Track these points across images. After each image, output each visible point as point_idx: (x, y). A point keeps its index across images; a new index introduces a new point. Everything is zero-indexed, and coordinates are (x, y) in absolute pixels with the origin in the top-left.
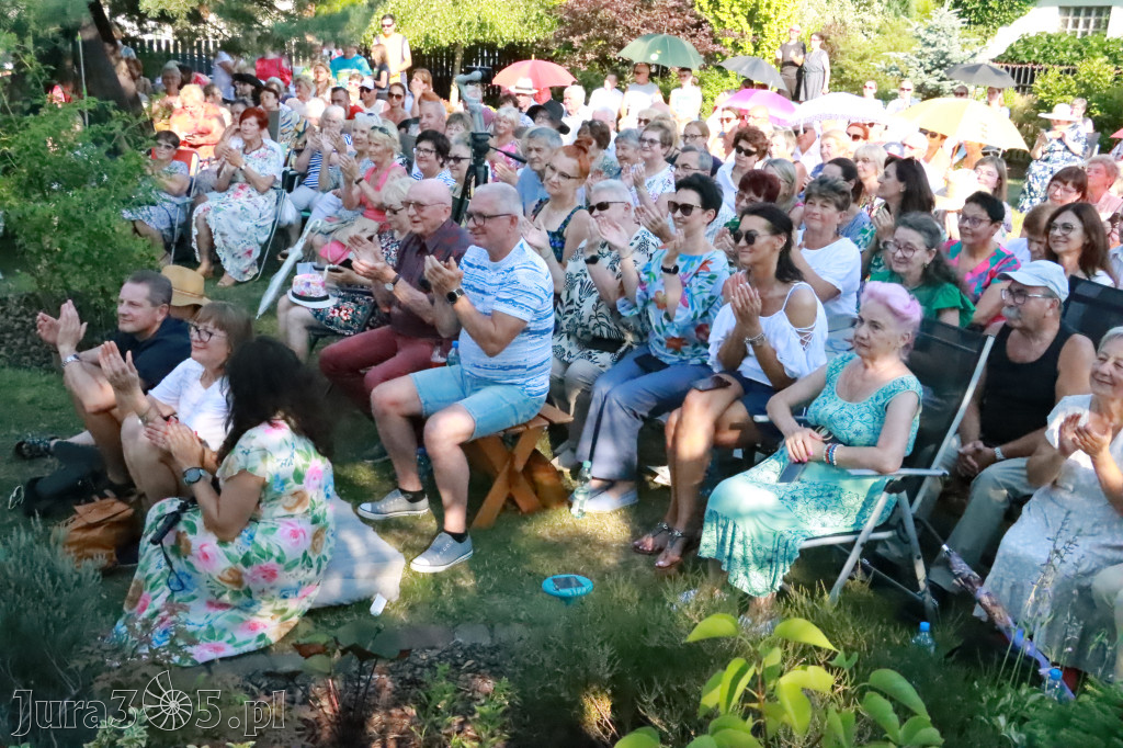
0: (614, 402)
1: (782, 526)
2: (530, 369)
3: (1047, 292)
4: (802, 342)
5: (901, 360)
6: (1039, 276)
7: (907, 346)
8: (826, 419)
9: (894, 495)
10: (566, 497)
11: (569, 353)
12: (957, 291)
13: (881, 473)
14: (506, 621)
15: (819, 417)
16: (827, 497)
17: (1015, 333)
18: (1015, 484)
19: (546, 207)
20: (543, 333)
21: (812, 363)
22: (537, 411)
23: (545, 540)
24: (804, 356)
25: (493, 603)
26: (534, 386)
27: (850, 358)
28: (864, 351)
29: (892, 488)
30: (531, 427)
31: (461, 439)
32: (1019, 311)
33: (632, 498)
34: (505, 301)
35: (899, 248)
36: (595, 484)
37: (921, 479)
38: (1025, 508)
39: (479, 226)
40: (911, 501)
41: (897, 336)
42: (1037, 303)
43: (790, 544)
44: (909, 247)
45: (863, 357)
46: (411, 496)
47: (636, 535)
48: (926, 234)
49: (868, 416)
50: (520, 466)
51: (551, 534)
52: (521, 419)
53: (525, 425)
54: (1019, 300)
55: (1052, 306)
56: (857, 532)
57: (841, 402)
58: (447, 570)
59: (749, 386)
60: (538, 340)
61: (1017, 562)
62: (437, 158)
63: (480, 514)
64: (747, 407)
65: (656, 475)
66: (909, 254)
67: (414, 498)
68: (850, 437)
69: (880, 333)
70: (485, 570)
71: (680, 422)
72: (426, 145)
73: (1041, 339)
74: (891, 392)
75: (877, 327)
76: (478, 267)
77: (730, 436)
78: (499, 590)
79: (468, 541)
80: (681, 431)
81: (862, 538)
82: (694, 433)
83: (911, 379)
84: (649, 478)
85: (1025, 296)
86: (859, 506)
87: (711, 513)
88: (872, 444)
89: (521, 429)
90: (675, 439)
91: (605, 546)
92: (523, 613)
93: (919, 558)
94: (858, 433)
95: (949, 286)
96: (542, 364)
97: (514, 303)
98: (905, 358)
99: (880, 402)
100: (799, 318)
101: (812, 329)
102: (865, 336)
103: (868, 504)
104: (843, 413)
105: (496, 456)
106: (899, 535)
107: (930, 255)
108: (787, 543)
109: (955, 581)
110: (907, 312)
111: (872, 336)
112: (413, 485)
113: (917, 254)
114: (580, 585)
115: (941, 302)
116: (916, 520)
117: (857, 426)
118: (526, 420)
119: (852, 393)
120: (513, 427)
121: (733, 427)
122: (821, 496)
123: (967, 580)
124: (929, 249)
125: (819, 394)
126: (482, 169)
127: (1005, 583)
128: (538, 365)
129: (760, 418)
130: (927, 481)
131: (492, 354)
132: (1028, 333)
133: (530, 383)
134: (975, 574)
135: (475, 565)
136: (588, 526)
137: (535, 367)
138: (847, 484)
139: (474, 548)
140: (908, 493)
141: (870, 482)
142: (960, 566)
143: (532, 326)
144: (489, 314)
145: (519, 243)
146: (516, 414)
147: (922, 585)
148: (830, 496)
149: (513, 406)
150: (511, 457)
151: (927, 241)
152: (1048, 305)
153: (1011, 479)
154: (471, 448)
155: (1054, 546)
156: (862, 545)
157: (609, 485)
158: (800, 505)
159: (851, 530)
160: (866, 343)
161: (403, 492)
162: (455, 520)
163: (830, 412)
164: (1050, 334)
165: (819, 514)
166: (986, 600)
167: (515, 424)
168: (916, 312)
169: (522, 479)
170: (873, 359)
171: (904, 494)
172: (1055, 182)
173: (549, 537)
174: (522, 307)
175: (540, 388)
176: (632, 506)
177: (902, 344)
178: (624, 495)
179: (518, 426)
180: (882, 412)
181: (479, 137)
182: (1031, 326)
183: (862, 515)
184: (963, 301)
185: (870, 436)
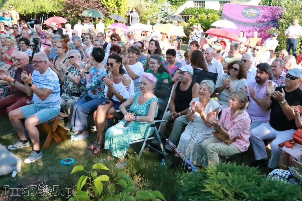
0: (79, 110)
1: (125, 139)
2: (54, 103)
3: (189, 73)
4: (127, 90)
5: (153, 93)
6: (186, 69)
7: (154, 89)
8: (134, 110)
9: (153, 128)
10: (69, 137)
11: (67, 98)
12: (167, 74)
13: (149, 122)
14: (52, 173)
15: (133, 109)
16: (136, 130)
17: (182, 84)
18: (184, 122)
19: (59, 58)
20: (57, 93)
21: (130, 95)
22: (58, 115)
23: (63, 150)
24: (128, 94)
25: (49, 168)
26: (56, 108)
27: (140, 93)
28: (143, 91)
29: (152, 126)
30: (56, 119)
31: (36, 124)
32: (182, 78)
33: (87, 135)
34: (46, 85)
35: (151, 64)
36: (76, 133)
37: (160, 122)
38: (186, 127)
39: (36, 65)
40: (158, 128)
41: (151, 86)
42: (186, 76)
43: (127, 143)
44: (153, 63)
45: (142, 92)
46: (23, 142)
47: (88, 145)
48: (157, 59)
49: (145, 108)
50: (54, 130)
51: (65, 148)
52: (53, 117)
53: (54, 118)
54: (182, 75)
55: (190, 76)
56: (144, 138)
57: (138, 105)
58: (35, 161)
59: (115, 102)
60: (56, 95)
61: (184, 141)
62: (26, 45)
63: (44, 144)
64: (115, 108)
65: (93, 129)
66: (154, 65)
67: (25, 142)
68: (141, 114)
69: (146, 86)
70: (46, 160)
71: (97, 114)
72: (22, 42)
73: (188, 85)
74: (150, 101)
75: (145, 84)
76: (37, 76)
77: (111, 116)
78: (50, 165)
79: (41, 153)
80: (97, 116)
81: (146, 140)
82: (101, 116)
83: (155, 97)
84: (92, 130)
85: (184, 74)
86: (145, 131)
87: (106, 137)
88: (146, 115)
89: (53, 120)
90: (96, 118)
91: (80, 149)
92: (57, 171)
93: (161, 143)
94: (143, 113)
95: (165, 73)
96: (58, 101)
97: (48, 85)
98: (153, 92)
99: (148, 104)
100: (126, 84)
101: (130, 86)
102: (143, 87)
103: (147, 131)
104: (139, 107)
105: (47, 128)
106: (155, 138)
107: (159, 65)
108: (126, 143)
109: (170, 148)
110: (153, 80)
111: (144, 86)
112: (24, 138)
113: (156, 65)
114: (71, 161)
115: (163, 77)
116: (159, 133)
117: (142, 111)
118: (54, 117)
119: (141, 102)
120: (51, 120)
121: (111, 114)
122: (134, 130)
123: (173, 147)
124: (159, 63)
125: (133, 103)
126: (37, 49)
127: (182, 147)
128: (57, 102)
129: (118, 111)
130: (161, 123)
131: (43, 100)
132: (185, 83)
133: (55, 107)
134: (175, 145)
135: (43, 159)
136: (75, 144)
137: (56, 102)
138: (141, 126)
139: (43, 154)
140: (156, 127)
141: (147, 125)
142: (171, 144)
143: (54, 91)
144: (41, 89)
145: (48, 69)
146: (52, 116)
147: (163, 150)
148: (137, 129)
149: (50, 114)
150: (52, 128)
151: (158, 61)
152: (189, 76)
153: (183, 120)
154: (39, 126)
155: (192, 136)
156: (146, 141)
157: (80, 132)
158: (129, 133)
159: (143, 138)
160: (143, 88)
161: (21, 141)
162: (36, 147)
163: (135, 108)
164: (189, 83)
165: (134, 134)
166: (178, 152)
167: (51, 119)
168: (155, 80)
169: (56, 134)
170: (145, 93)
171: (155, 127)
172: (191, 44)
173: (64, 149)
174: (51, 86)
175: (58, 108)
176: (87, 138)
177: (152, 88)
178: (85, 135)
179: (52, 119)
180: (148, 107)
181: (35, 39)
182: (185, 81)
183: (145, 133)
184: (169, 76)
185: (146, 113)
